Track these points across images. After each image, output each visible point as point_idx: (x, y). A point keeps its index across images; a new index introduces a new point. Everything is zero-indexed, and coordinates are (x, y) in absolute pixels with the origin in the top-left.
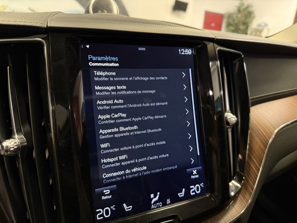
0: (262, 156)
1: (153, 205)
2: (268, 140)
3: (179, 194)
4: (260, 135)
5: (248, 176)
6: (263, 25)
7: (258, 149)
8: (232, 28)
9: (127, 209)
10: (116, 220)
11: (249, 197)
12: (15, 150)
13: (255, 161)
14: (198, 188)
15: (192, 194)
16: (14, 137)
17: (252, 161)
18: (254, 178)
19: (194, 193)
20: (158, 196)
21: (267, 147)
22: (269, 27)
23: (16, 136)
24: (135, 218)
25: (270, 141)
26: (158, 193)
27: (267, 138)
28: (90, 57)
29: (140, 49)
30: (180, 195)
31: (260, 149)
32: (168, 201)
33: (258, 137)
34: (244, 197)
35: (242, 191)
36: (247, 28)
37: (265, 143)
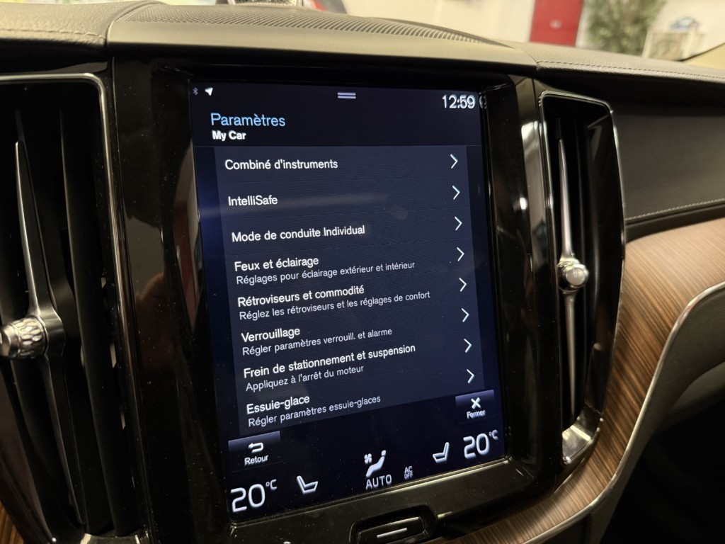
0: (653, 366)
1: (369, 481)
2: (670, 325)
3: (434, 456)
4: (649, 312)
5: (615, 415)
6: (687, 22)
7: (642, 349)
8: (603, 32)
9: (306, 489)
10: (278, 515)
11: (613, 465)
12: (35, 344)
13: (633, 376)
14: (483, 441)
15: (467, 456)
16: (33, 314)
17: (624, 377)
18: (629, 420)
19: (473, 455)
20: (382, 460)
21: (665, 343)
22: (702, 29)
23: (39, 312)
24: (324, 511)
25: (675, 328)
26: (384, 453)
27: (668, 321)
28: (215, 117)
29: (342, 95)
30: (438, 458)
31: (647, 348)
32: (408, 472)
33: (643, 317)
34: (601, 466)
35: (596, 449)
36: (644, 31)
37: (660, 333)
